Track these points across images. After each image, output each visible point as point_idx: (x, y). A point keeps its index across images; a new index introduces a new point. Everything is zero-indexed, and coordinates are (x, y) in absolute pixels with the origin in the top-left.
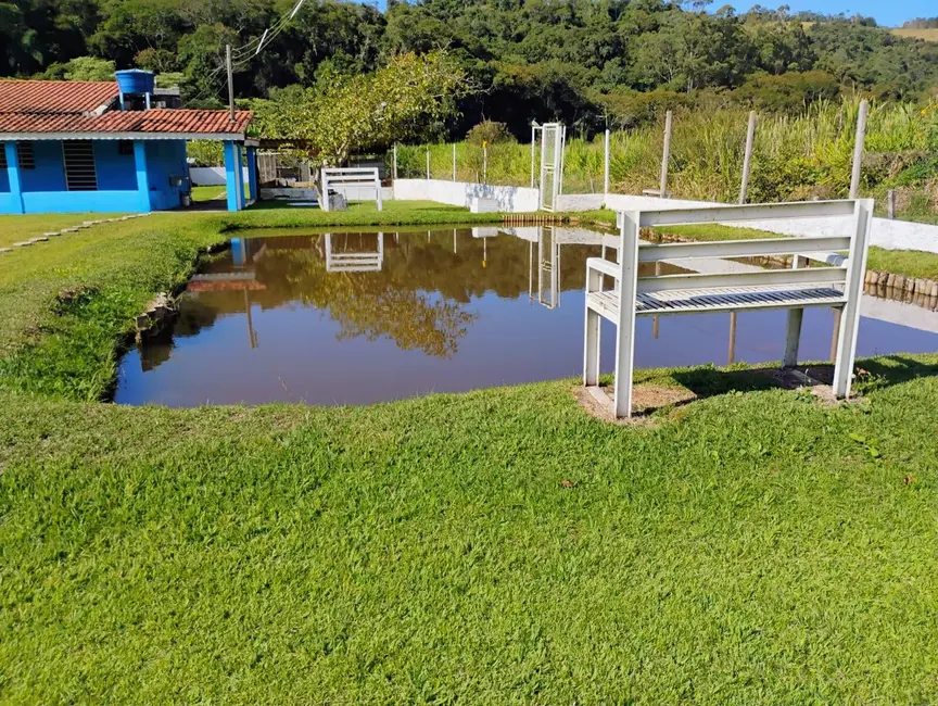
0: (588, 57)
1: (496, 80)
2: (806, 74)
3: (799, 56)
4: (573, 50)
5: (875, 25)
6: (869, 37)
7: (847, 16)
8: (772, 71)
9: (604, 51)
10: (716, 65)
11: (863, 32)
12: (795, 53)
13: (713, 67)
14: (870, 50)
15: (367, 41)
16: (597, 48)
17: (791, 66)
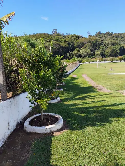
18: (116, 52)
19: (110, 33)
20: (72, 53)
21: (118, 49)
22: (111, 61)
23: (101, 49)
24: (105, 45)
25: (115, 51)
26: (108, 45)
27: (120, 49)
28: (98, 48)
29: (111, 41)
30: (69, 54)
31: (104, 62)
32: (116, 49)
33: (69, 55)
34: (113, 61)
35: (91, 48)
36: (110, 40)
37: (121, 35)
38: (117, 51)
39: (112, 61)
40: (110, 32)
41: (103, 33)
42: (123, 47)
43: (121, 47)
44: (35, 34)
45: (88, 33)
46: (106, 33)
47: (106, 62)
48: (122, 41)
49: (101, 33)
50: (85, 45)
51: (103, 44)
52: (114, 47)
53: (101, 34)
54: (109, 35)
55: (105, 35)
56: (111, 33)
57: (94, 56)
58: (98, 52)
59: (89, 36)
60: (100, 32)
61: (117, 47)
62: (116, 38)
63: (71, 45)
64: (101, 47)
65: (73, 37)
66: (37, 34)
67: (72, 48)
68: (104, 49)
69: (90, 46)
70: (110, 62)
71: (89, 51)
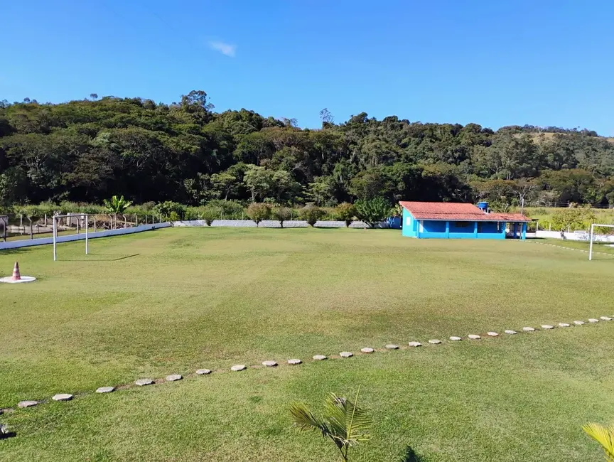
0: (449, 158)
1: (423, 174)
2: (572, 170)
3: (567, 160)
4: (440, 155)
5: (596, 136)
6: (595, 143)
7: (579, 130)
8: (554, 168)
9: (457, 155)
10: (524, 165)
11: (591, 140)
12: (564, 159)
13: (523, 166)
14: (596, 151)
15: (354, 153)
16: (453, 154)
17: (564, 165)
18: (390, 186)
19: (400, 121)
20: (209, 180)
21: (398, 177)
22: (309, 223)
23: (339, 173)
24: (356, 160)
25: (389, 183)
26: (366, 160)
27: (405, 179)
28: (326, 170)
29: (376, 147)
30: (192, 181)
31: (277, 223)
32: (394, 178)
33: (194, 187)
34: (319, 223)
35: (298, 166)
36: (374, 144)
37: (431, 129)
38: (396, 183)
39: (312, 222)
40: (400, 118)
41: (374, 118)
42: (417, 170)
43: (410, 170)
44: (99, 98)
45: (323, 116)
46: (385, 120)
47: (286, 223)
48: (431, 149)
49: (369, 117)
50: (278, 154)
51: (349, 155)
52: (388, 168)
53: (368, 121)
54: (393, 127)
55: (379, 128)
56: (404, 121)
57: (300, 199)
58: (322, 185)
59: (325, 124)
60: (364, 115)
61: (399, 168)
62: (413, 139)
63: (215, 150)
64: (339, 166)
65: (240, 122)
66: (105, 99)
67: (219, 162)
68: (350, 175)
69: (293, 158)
70: (305, 223)
71: (282, 174)
